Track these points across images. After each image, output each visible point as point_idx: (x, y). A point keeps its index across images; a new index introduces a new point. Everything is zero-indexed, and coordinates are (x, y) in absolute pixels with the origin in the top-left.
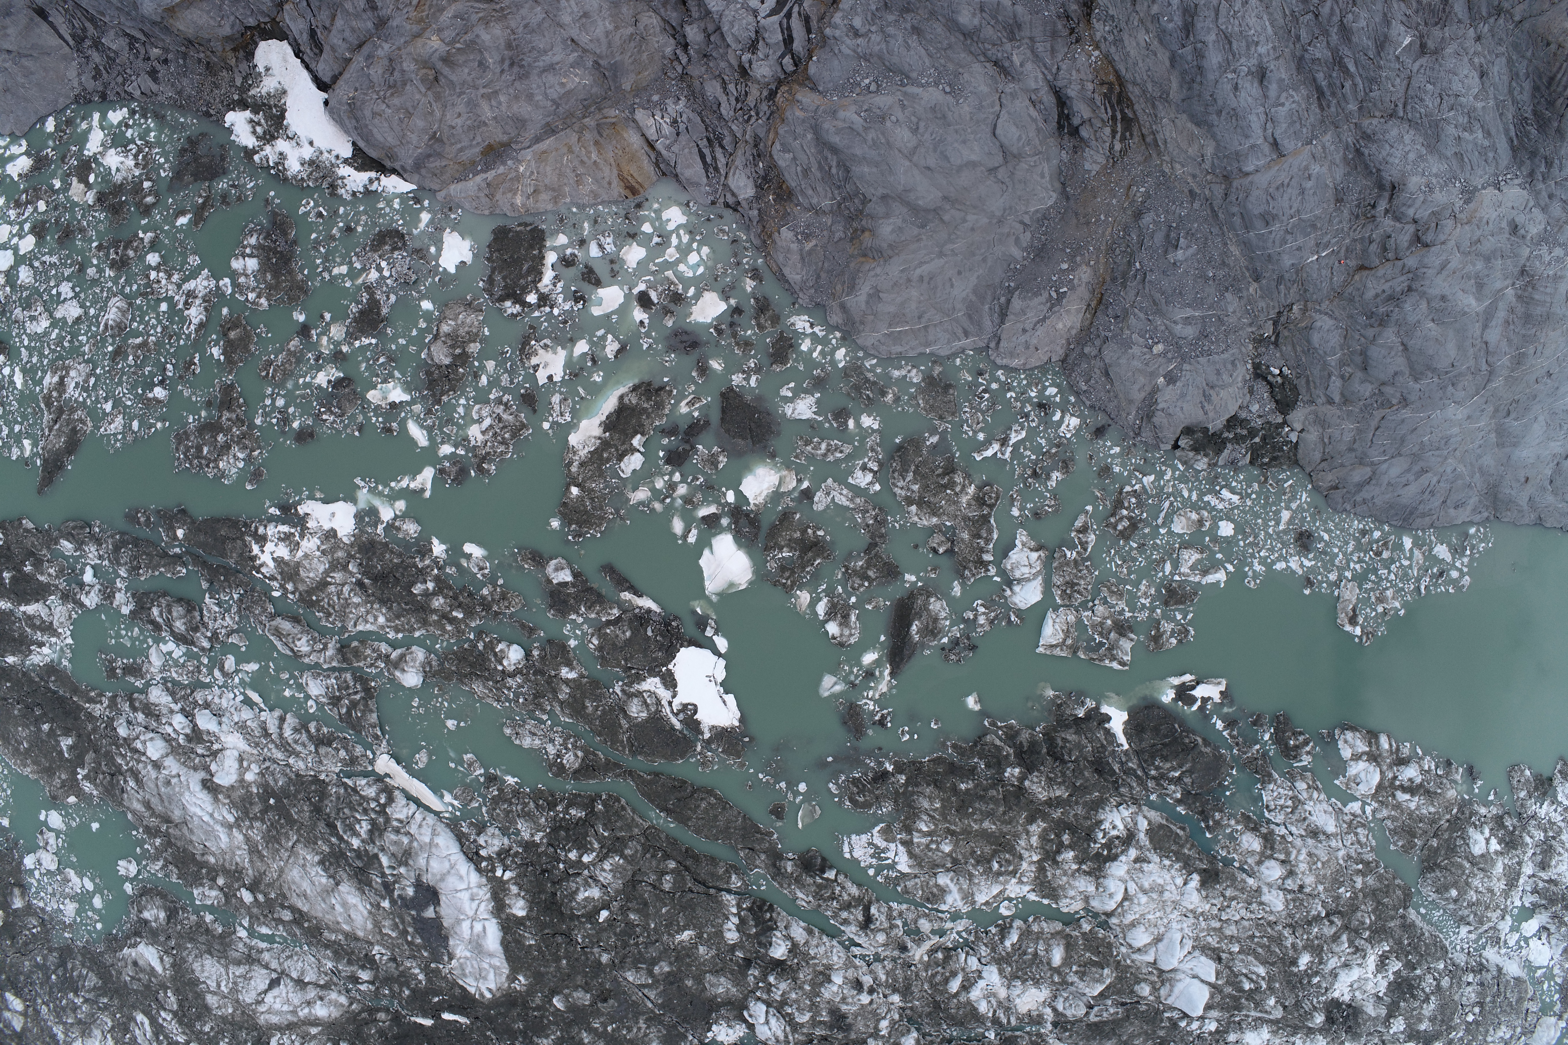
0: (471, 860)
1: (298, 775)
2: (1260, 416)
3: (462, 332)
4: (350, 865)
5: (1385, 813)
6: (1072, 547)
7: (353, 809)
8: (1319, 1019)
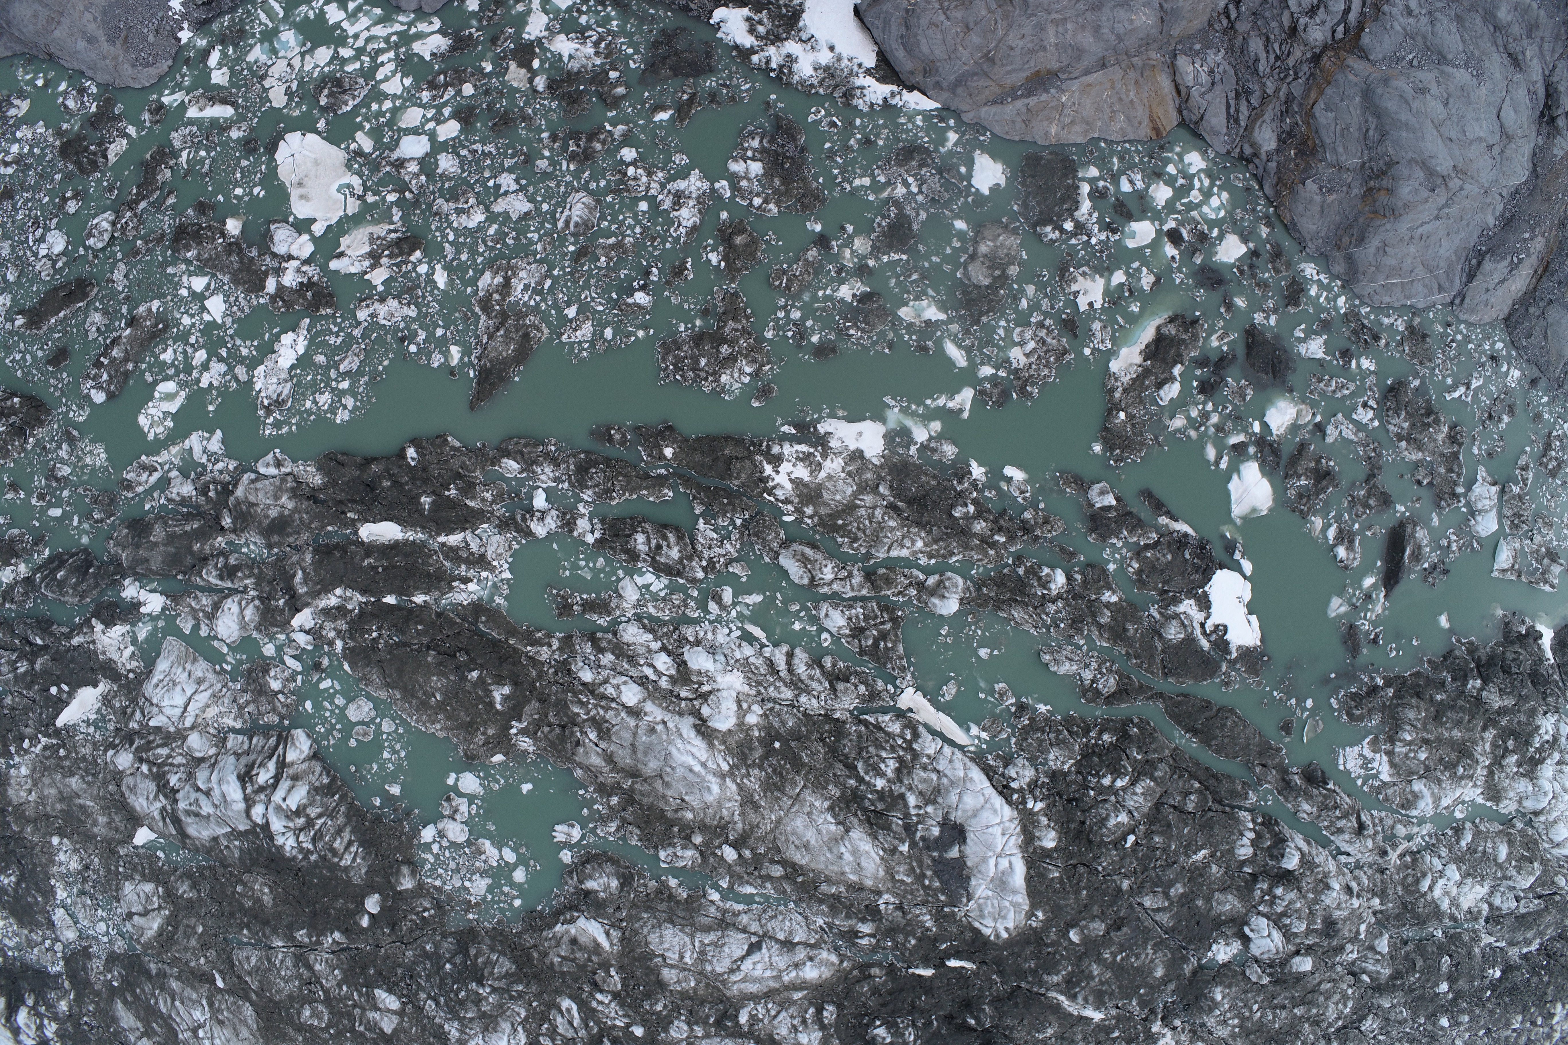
0: (1001, 793)
1: (805, 714)
3: (1001, 253)
4: (866, 809)
6: (1516, 483)
7: (880, 747)
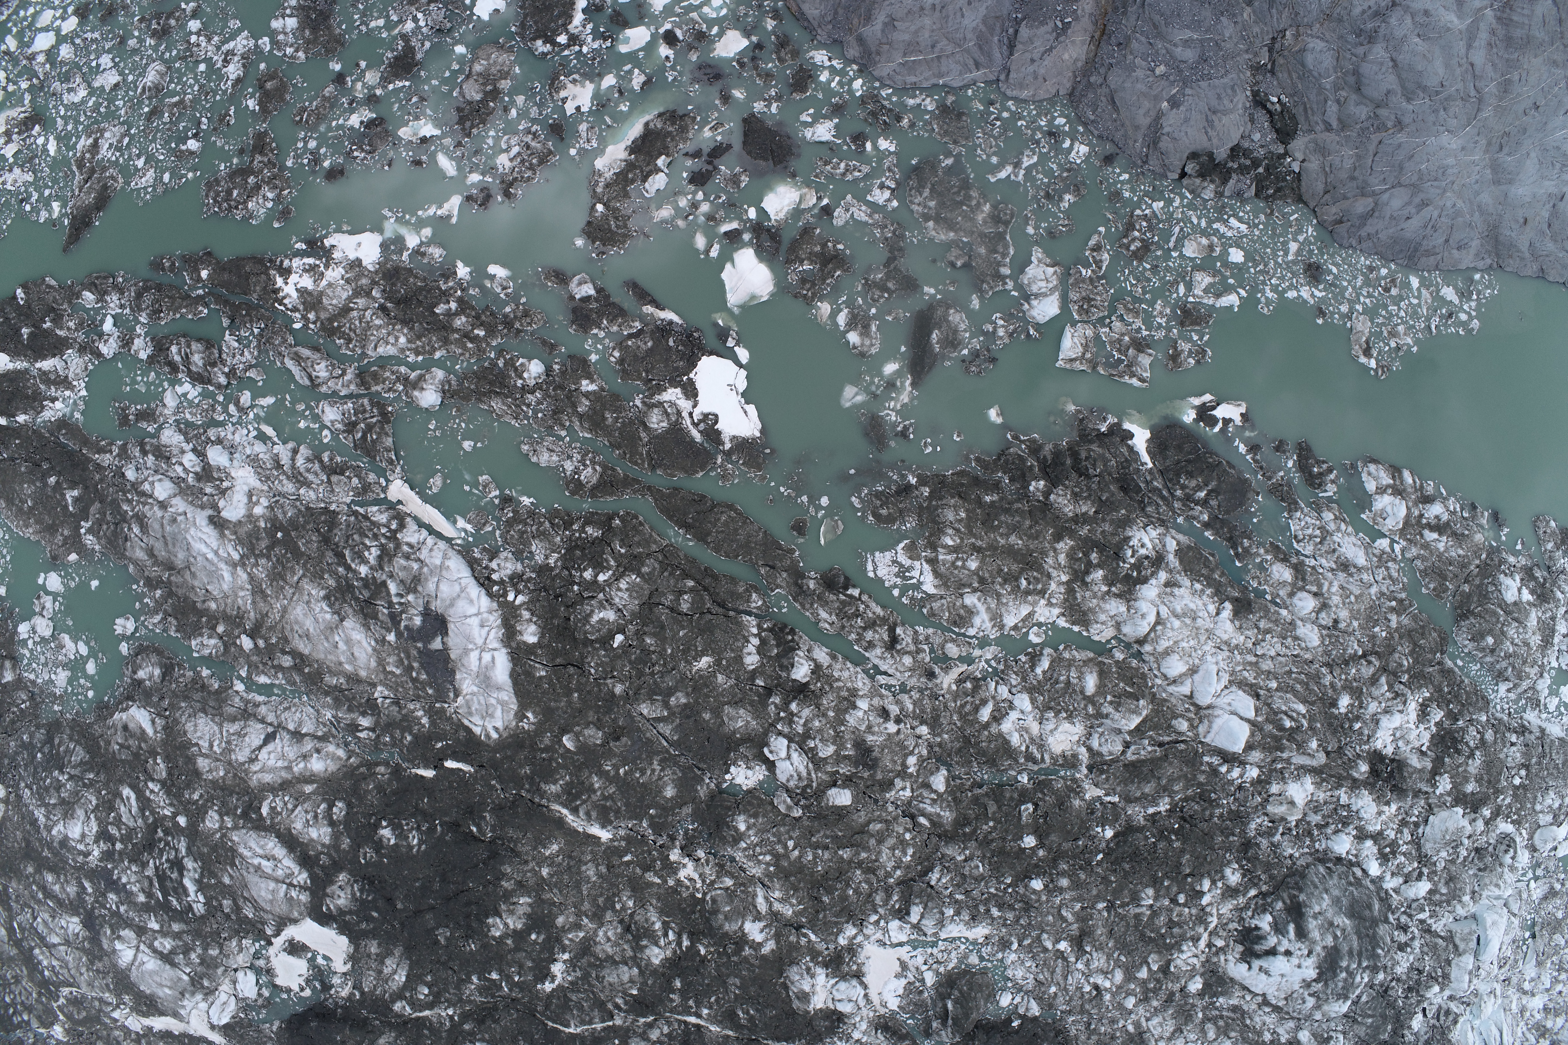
0: (482, 585)
1: (308, 508)
2: (1262, 146)
3: (493, 70)
4: (357, 599)
5: (1414, 551)
6: (1087, 265)
7: (363, 535)
8: (1364, 767)
